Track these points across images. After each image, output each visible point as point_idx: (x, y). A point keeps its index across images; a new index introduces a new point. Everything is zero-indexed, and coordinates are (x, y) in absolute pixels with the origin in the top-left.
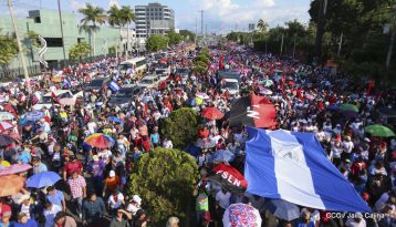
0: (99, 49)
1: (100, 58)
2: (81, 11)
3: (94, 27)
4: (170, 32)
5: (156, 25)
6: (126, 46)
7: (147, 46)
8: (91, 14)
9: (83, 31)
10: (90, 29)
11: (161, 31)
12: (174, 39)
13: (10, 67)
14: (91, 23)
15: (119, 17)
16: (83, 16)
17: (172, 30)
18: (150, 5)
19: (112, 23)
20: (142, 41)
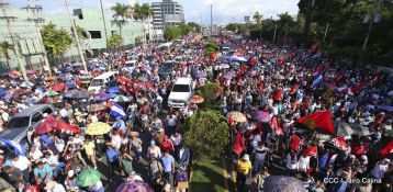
0: (128, 40)
1: (130, 47)
2: (112, 9)
3: (123, 21)
4: (182, 25)
5: (170, 19)
6: (148, 38)
7: (165, 37)
8: (120, 10)
9: (115, 25)
10: (120, 23)
11: (173, 24)
12: (186, 29)
13: (65, 56)
14: (120, 18)
15: (142, 12)
16: (114, 12)
17: (183, 22)
19: (136, 18)
20: (160, 32)
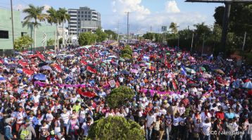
0: (39, 42)
2: (25, 11)
3: (36, 24)
4: (98, 32)
5: (86, 25)
6: (61, 42)
7: (79, 41)
8: (33, 12)
9: (26, 26)
10: (32, 25)
11: (90, 30)
12: (101, 36)
14: (33, 20)
15: (57, 16)
16: (27, 14)
17: (99, 29)
18: (82, 8)
19: (49, 21)
20: (75, 38)
